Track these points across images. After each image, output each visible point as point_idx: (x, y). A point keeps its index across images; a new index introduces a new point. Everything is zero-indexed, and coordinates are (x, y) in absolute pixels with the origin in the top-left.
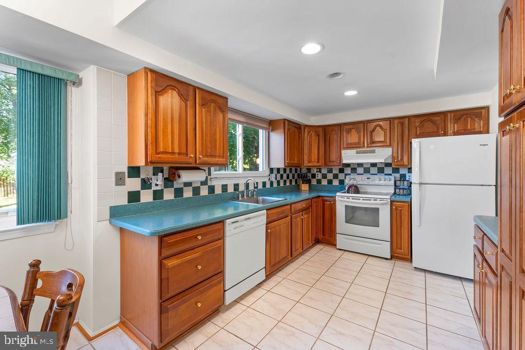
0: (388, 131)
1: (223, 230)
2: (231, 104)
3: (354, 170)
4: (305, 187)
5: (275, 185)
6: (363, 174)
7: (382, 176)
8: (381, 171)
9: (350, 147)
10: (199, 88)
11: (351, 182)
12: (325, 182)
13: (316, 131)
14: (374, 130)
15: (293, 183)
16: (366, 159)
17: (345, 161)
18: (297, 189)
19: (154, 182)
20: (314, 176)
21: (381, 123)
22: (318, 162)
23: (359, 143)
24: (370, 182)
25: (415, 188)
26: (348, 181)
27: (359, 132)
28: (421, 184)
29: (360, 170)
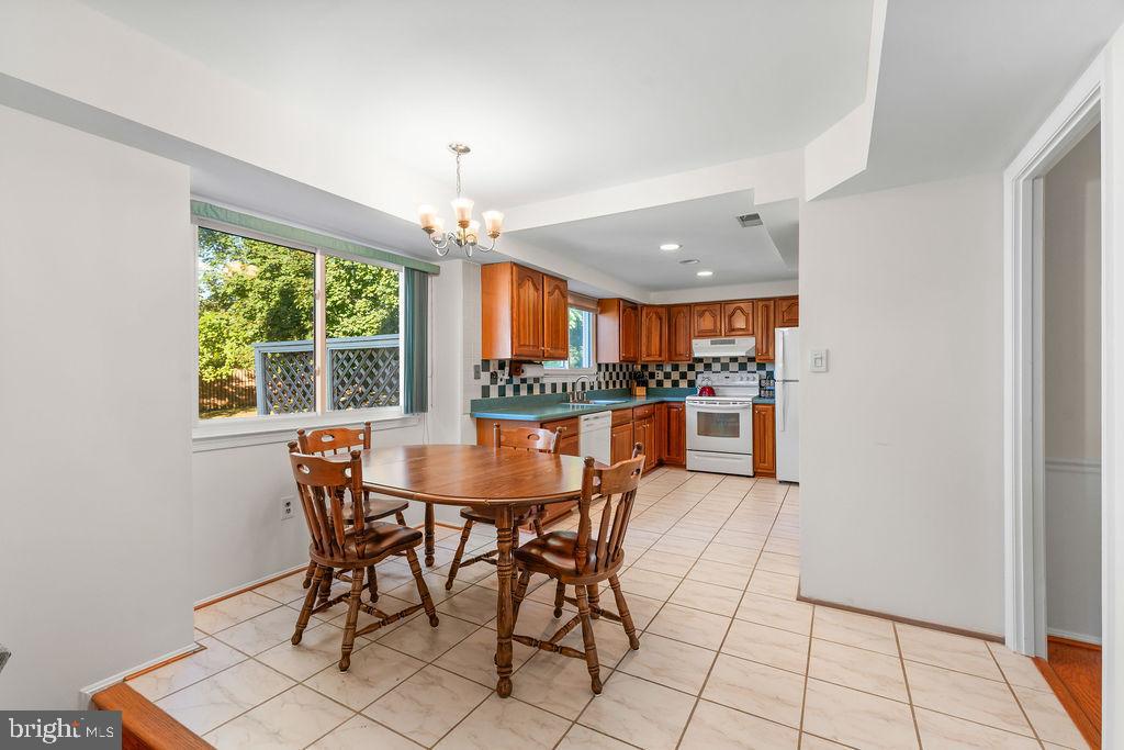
0: (751, 316)
1: (576, 426)
2: (571, 286)
3: (708, 367)
4: (641, 391)
5: (603, 387)
6: (720, 372)
7: (744, 374)
8: (743, 367)
9: (703, 335)
10: (547, 275)
11: (704, 383)
12: (668, 384)
13: (657, 313)
14: (733, 314)
15: (624, 387)
16: (724, 352)
17: (696, 355)
18: (629, 393)
19: (500, 376)
20: (652, 375)
21: (742, 305)
22: (660, 356)
23: (714, 330)
24: (729, 382)
25: (778, 387)
26: (701, 382)
27: (714, 316)
28: (784, 381)
29: (716, 367)
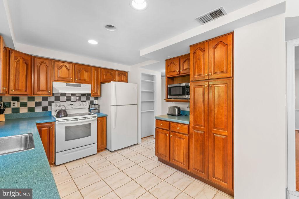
3: (57, 99)
6: (65, 102)
7: (80, 103)
8: (79, 99)
13: (24, 59)
23: (68, 78)
28: (116, 106)
29: (63, 98)
